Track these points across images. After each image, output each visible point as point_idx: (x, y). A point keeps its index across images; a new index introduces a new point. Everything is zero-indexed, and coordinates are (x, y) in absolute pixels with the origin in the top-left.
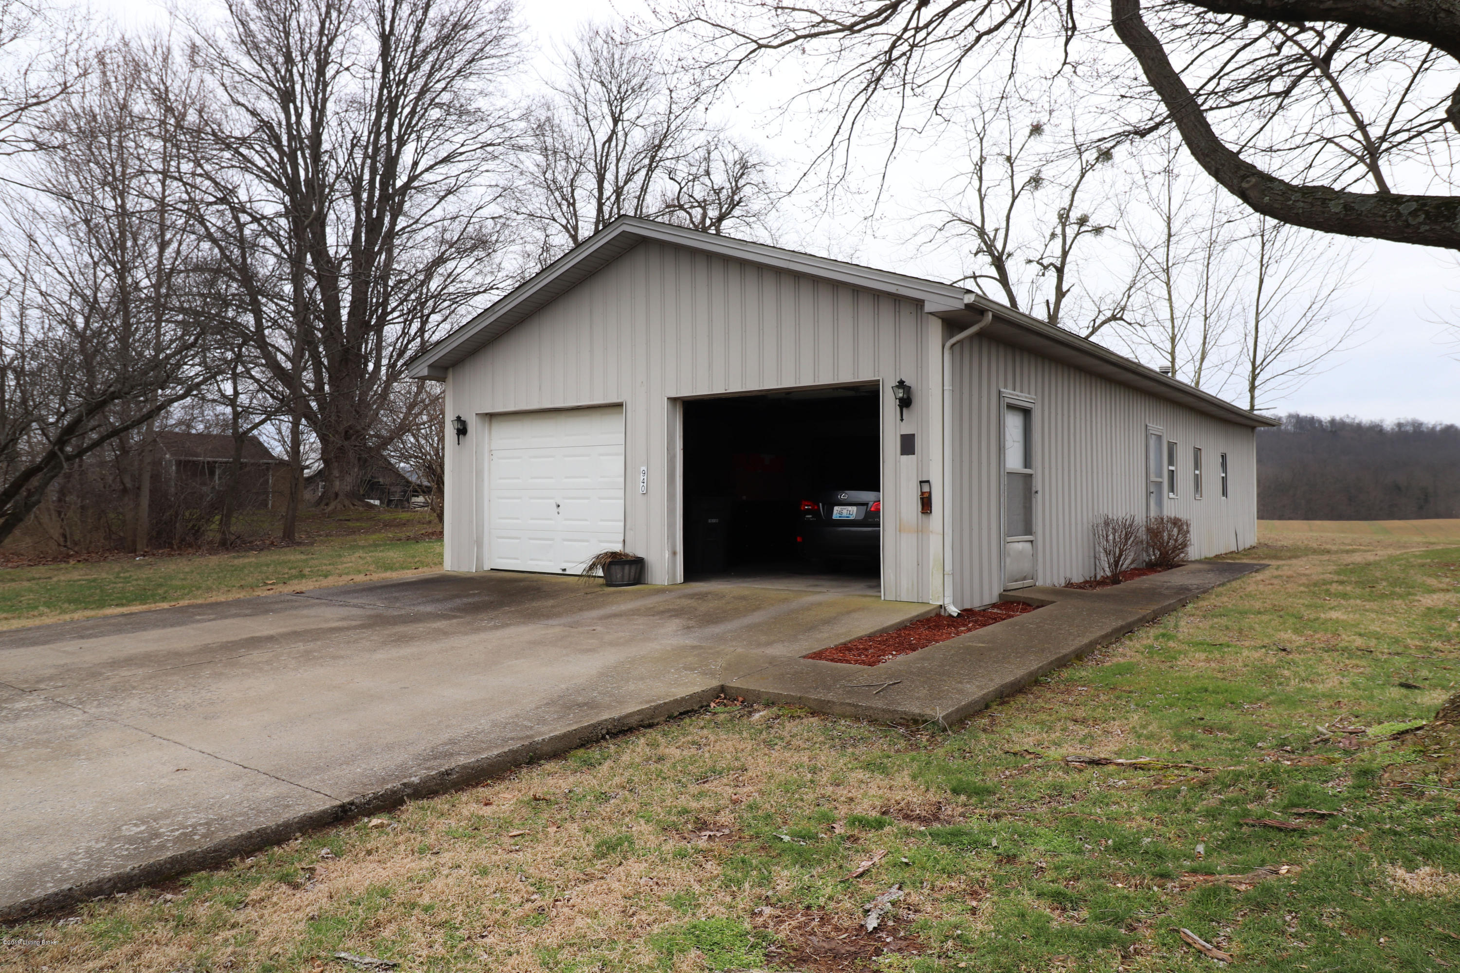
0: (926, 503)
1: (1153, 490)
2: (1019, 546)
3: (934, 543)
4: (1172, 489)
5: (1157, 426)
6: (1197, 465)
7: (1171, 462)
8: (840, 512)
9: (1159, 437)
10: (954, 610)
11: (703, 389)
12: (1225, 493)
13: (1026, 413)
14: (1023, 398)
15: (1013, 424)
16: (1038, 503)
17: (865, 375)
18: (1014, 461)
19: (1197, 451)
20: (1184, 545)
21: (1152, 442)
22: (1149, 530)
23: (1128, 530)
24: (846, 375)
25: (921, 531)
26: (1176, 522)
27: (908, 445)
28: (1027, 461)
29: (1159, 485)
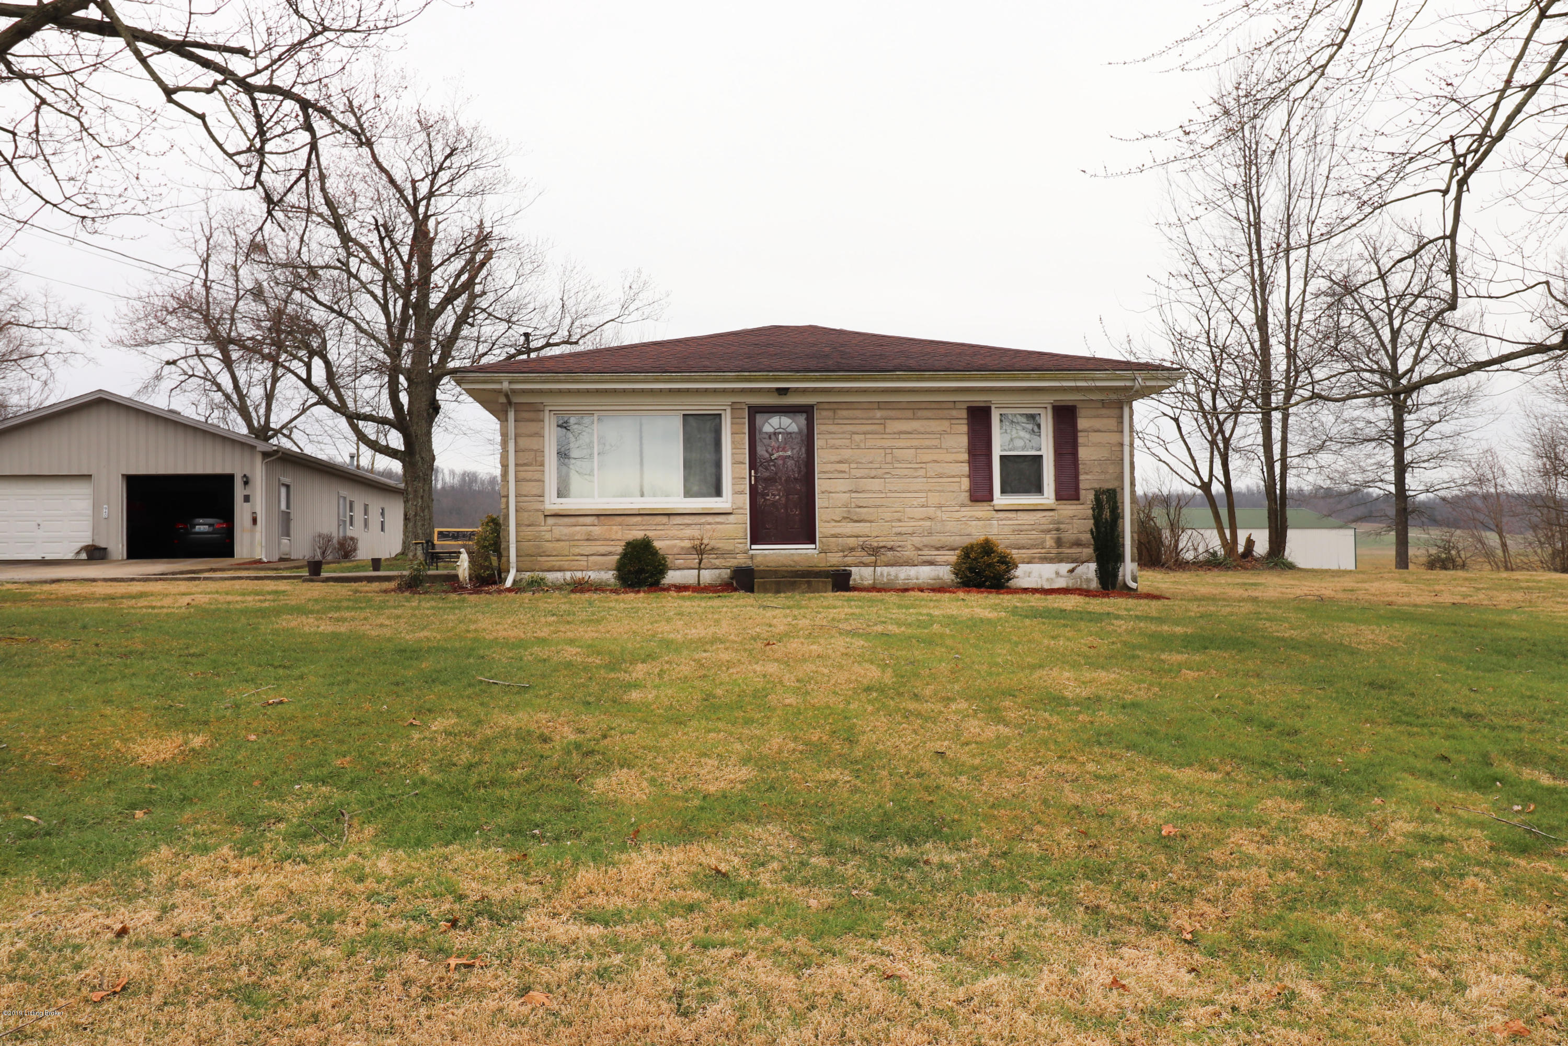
0: (255, 521)
1: (341, 523)
2: (285, 541)
3: (258, 536)
4: (351, 524)
5: (343, 493)
6: (366, 513)
7: (351, 511)
8: (198, 528)
9: (345, 498)
10: (265, 560)
11: (142, 471)
12: (383, 530)
13: (288, 487)
14: (286, 480)
15: (283, 491)
16: (292, 524)
17: (228, 471)
18: (283, 506)
19: (366, 506)
20: (355, 550)
21: (341, 501)
22: (339, 543)
23: (329, 539)
24: (218, 470)
25: (252, 532)
26: (352, 539)
27: (247, 499)
28: (288, 506)
29: (345, 522)
